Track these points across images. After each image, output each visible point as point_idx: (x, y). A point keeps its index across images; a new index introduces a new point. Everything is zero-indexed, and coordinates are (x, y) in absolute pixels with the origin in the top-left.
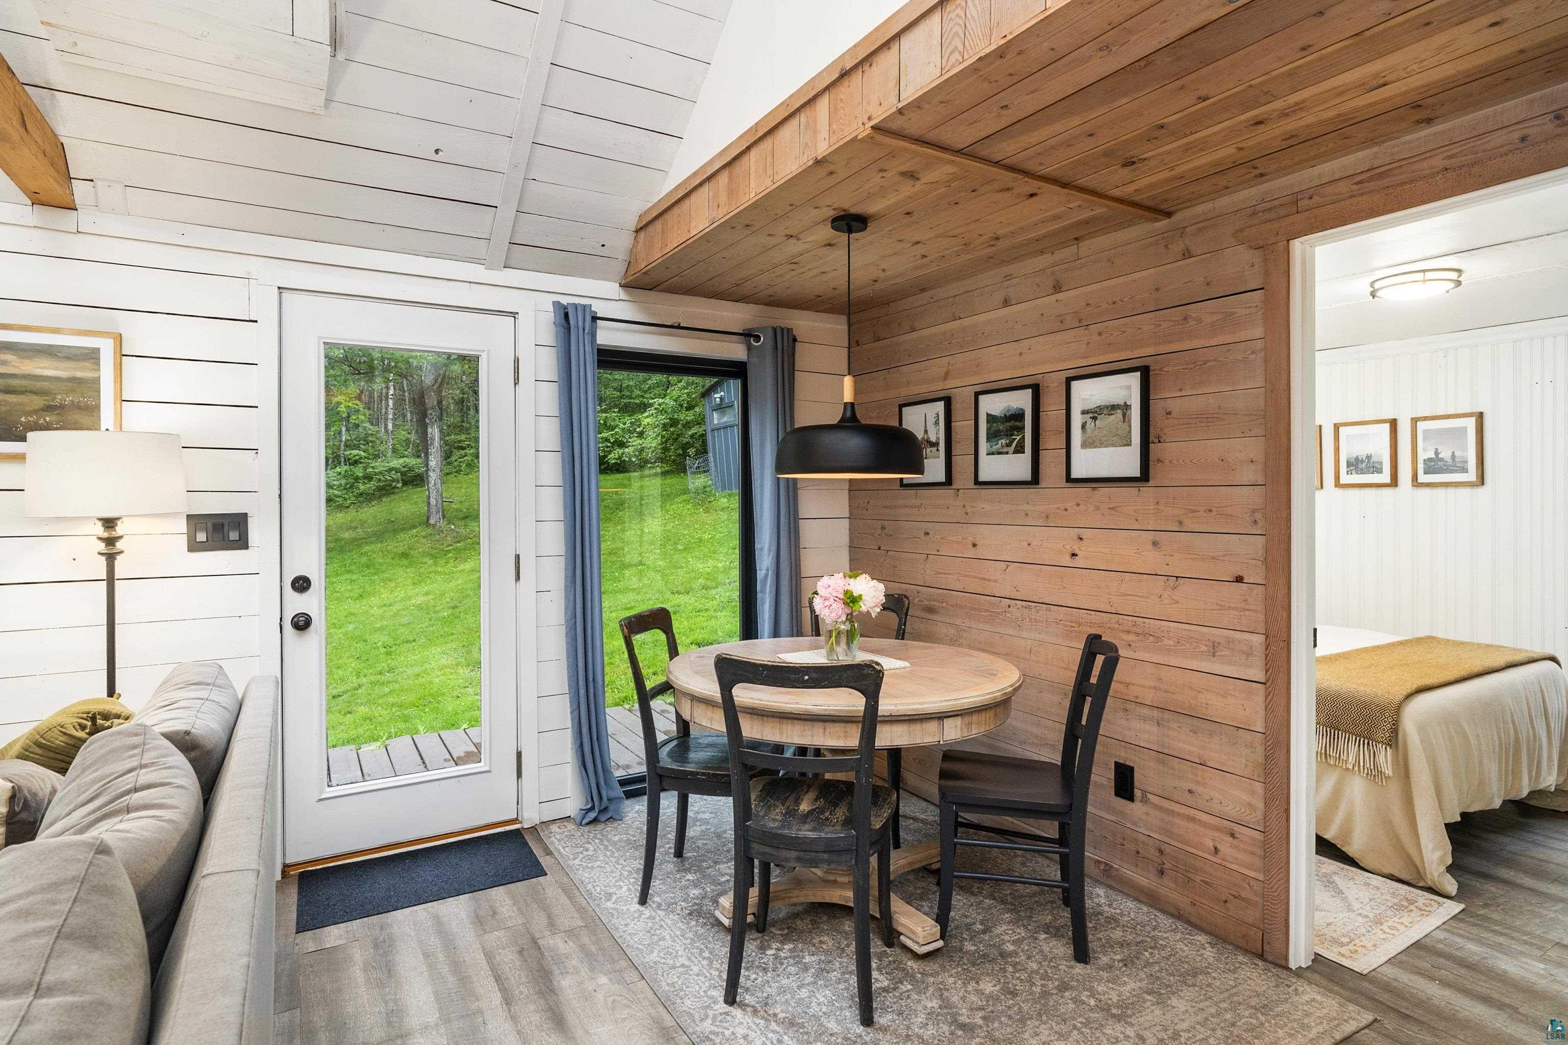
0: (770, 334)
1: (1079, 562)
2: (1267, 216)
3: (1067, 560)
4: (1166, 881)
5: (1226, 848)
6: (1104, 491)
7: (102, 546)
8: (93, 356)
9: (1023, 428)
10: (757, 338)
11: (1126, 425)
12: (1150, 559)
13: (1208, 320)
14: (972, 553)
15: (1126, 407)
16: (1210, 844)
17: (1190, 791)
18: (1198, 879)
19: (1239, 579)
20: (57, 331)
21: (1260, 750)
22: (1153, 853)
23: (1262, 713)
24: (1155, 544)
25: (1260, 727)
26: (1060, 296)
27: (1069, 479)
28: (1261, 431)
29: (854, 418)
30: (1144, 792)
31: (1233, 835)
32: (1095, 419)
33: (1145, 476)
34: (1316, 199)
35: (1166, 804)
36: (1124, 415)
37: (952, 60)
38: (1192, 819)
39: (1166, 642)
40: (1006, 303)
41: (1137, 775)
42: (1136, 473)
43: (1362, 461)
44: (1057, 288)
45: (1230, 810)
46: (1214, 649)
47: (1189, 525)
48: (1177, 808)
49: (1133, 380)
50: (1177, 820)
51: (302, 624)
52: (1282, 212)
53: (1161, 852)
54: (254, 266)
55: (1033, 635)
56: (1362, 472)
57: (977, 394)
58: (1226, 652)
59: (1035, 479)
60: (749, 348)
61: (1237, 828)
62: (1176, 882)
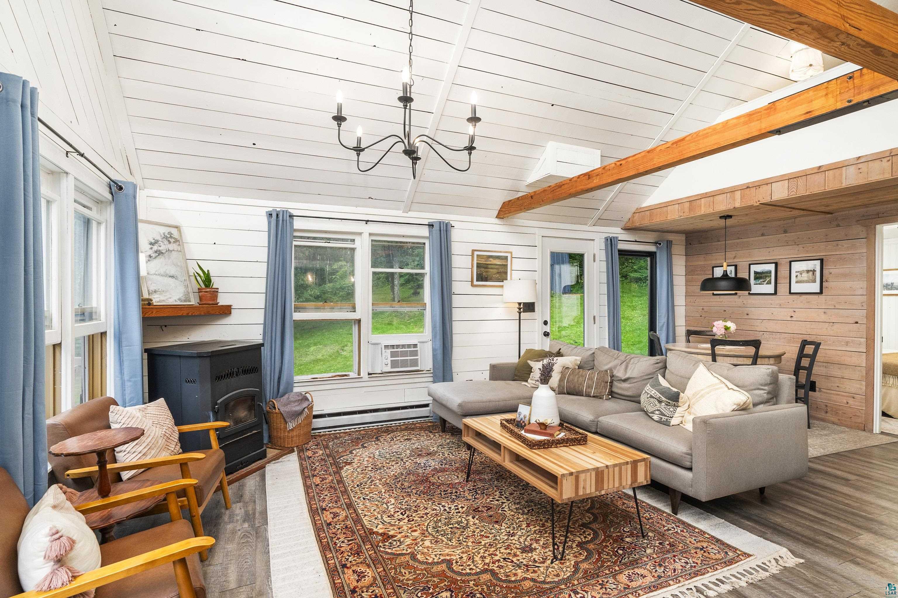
0: (666, 242)
1: (793, 319)
2: (868, 217)
3: (789, 319)
4: (828, 415)
5: (851, 401)
6: (804, 297)
7: (518, 310)
8: (506, 258)
9: (771, 276)
10: (660, 244)
11: (814, 277)
12: (823, 318)
13: (846, 246)
14: (746, 317)
15: (814, 271)
16: (845, 401)
17: (838, 386)
18: (840, 412)
19: (857, 323)
20: (501, 252)
21: (864, 372)
22: (824, 407)
23: (865, 361)
24: (824, 313)
25: (864, 365)
26: (787, 234)
27: (790, 293)
28: (866, 279)
29: (727, 275)
30: (820, 389)
31: (854, 398)
32: (801, 274)
33: (821, 292)
34: (885, 214)
35: (828, 391)
36: (813, 274)
37: (792, 193)
38: (837, 395)
39: (829, 342)
40: (763, 235)
41: (817, 384)
42: (819, 291)
43: (889, 285)
44: (785, 232)
45: (853, 390)
46: (847, 343)
47: (837, 307)
48: (832, 392)
49: (818, 263)
50: (832, 396)
51: (546, 334)
52: (873, 217)
53: (826, 406)
54: (536, 230)
55: (774, 343)
56: (889, 289)
57: (750, 265)
58: (852, 344)
59: (775, 293)
60: (657, 247)
61: (855, 395)
62: (832, 414)
